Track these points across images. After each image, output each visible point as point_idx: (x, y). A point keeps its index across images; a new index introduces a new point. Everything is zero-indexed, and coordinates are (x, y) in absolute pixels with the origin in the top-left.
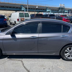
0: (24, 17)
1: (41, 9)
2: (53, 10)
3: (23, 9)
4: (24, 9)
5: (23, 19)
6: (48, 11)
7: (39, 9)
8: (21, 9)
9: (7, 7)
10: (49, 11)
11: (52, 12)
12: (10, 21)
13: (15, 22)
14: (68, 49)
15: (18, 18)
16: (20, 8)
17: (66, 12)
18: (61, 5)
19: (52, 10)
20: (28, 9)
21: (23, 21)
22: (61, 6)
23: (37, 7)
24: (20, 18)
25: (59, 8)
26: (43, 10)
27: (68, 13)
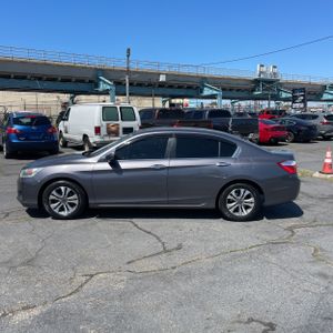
0: (120, 122)
1: (180, 87)
2: (232, 89)
3: (102, 87)
4: (109, 87)
5: (113, 128)
6: (207, 92)
7: (171, 87)
8: (97, 85)
9: (40, 79)
10: (215, 92)
11: (224, 98)
12: (64, 135)
13: (85, 136)
14: (233, 192)
15: (97, 125)
16: (90, 82)
17: (284, 95)
18: (264, 69)
19: (224, 89)
20: (130, 84)
21: (113, 132)
22: (261, 72)
23: (162, 78)
24: (104, 123)
25: (257, 82)
26: (189, 87)
27: (294, 102)
